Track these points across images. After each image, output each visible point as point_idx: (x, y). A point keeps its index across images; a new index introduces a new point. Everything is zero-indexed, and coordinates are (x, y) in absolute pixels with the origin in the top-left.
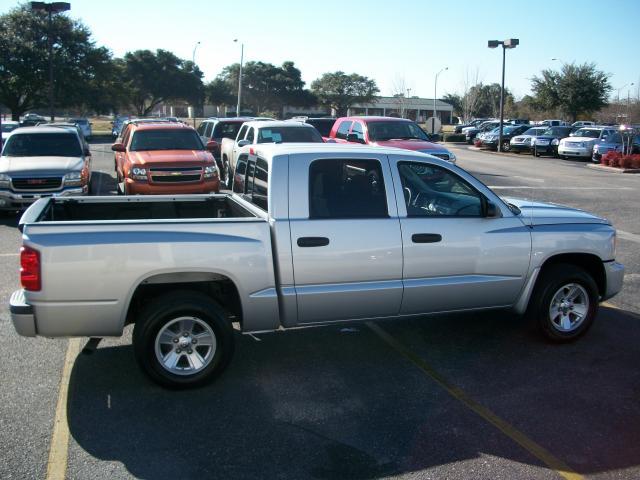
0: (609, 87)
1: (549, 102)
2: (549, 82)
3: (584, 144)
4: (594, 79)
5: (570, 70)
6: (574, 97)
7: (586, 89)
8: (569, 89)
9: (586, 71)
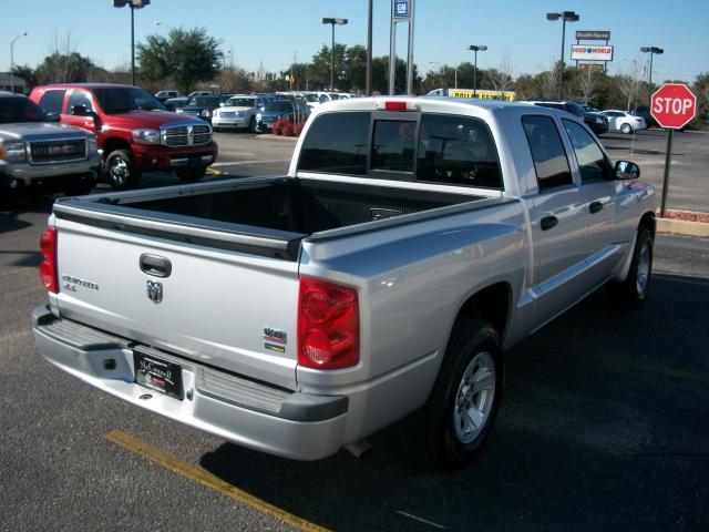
0: (221, 54)
1: (158, 70)
2: (156, 50)
3: (241, 114)
4: (204, 45)
5: (178, 35)
6: (186, 66)
7: (198, 56)
8: (180, 57)
9: (196, 37)
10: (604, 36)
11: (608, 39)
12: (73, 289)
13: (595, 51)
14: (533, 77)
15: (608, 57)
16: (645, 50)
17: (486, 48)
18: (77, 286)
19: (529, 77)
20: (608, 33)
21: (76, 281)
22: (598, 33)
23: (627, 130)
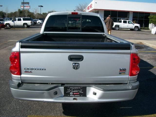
10: (28, 3)
11: (29, 4)
12: (31, 72)
13: (26, 7)
14: (13, 13)
15: (29, 8)
16: (39, 6)
17: (2, 6)
18: (33, 71)
19: (12, 13)
20: (29, 3)
21: (32, 69)
22: (26, 3)
23: (39, 23)
